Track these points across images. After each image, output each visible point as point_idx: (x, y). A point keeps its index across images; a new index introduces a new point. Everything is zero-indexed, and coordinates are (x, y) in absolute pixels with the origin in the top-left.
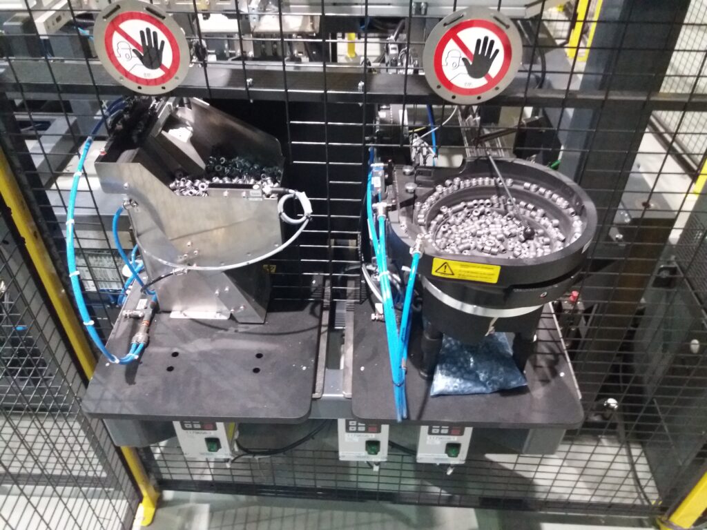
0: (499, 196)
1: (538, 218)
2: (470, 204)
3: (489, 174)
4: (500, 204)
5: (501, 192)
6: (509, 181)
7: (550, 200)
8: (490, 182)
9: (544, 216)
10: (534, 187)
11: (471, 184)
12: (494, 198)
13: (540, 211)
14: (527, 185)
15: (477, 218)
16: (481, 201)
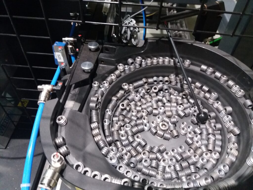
0: (177, 75)
1: (211, 101)
2: (150, 80)
3: (169, 54)
4: (177, 82)
5: (179, 71)
6: (187, 62)
7: (225, 85)
8: (169, 61)
9: (217, 99)
10: (210, 70)
11: (152, 63)
12: (173, 77)
13: (214, 95)
14: (204, 67)
15: (155, 94)
16: (161, 78)
